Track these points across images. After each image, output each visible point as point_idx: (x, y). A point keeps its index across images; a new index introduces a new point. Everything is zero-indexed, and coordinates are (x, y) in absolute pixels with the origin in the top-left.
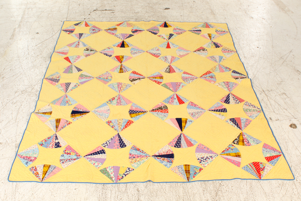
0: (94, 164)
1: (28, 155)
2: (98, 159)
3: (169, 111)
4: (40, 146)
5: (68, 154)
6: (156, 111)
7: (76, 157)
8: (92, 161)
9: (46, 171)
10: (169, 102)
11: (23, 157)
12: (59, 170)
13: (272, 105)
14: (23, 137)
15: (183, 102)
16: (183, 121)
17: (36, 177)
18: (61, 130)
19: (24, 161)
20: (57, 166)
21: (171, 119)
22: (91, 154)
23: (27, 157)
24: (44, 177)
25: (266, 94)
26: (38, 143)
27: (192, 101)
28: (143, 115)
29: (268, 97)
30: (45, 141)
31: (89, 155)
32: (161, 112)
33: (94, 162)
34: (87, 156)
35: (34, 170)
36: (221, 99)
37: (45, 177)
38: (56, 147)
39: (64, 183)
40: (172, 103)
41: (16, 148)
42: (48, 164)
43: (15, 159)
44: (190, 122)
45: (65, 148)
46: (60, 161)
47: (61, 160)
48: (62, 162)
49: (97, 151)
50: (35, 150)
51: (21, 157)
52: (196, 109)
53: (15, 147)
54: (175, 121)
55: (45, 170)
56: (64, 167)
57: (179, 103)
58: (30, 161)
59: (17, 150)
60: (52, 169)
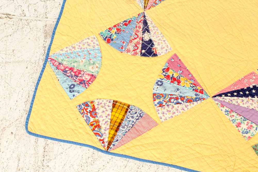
0: (239, 125)
1: (75, 65)
2: (248, 110)
4: (104, 43)
5: (174, 80)
7: (191, 94)
8: (234, 114)
9: (119, 121)
11: (63, 68)
12: (152, 124)
14: (63, 8)
17: (92, 133)
18: (156, 4)
19: (65, 82)
20: (145, 110)
22: (232, 94)
23: (71, 69)
24: (113, 138)
26: (101, 35)
30: (118, 29)
31: (226, 95)
33: (238, 119)
34: (220, 95)
35: (89, 115)
37: (116, 138)
38: (144, 55)
39: (161, 166)
41: (46, 37)
42: (124, 101)
43: (42, 71)
45: (166, 60)
46: (155, 100)
47: (156, 96)
48: (157, 101)
49: (248, 86)
50: (91, 52)
51: (57, 68)
53: (43, 35)
55: (115, 119)
56: (163, 118)
58: (80, 83)
59: (48, 43)
60: (133, 117)
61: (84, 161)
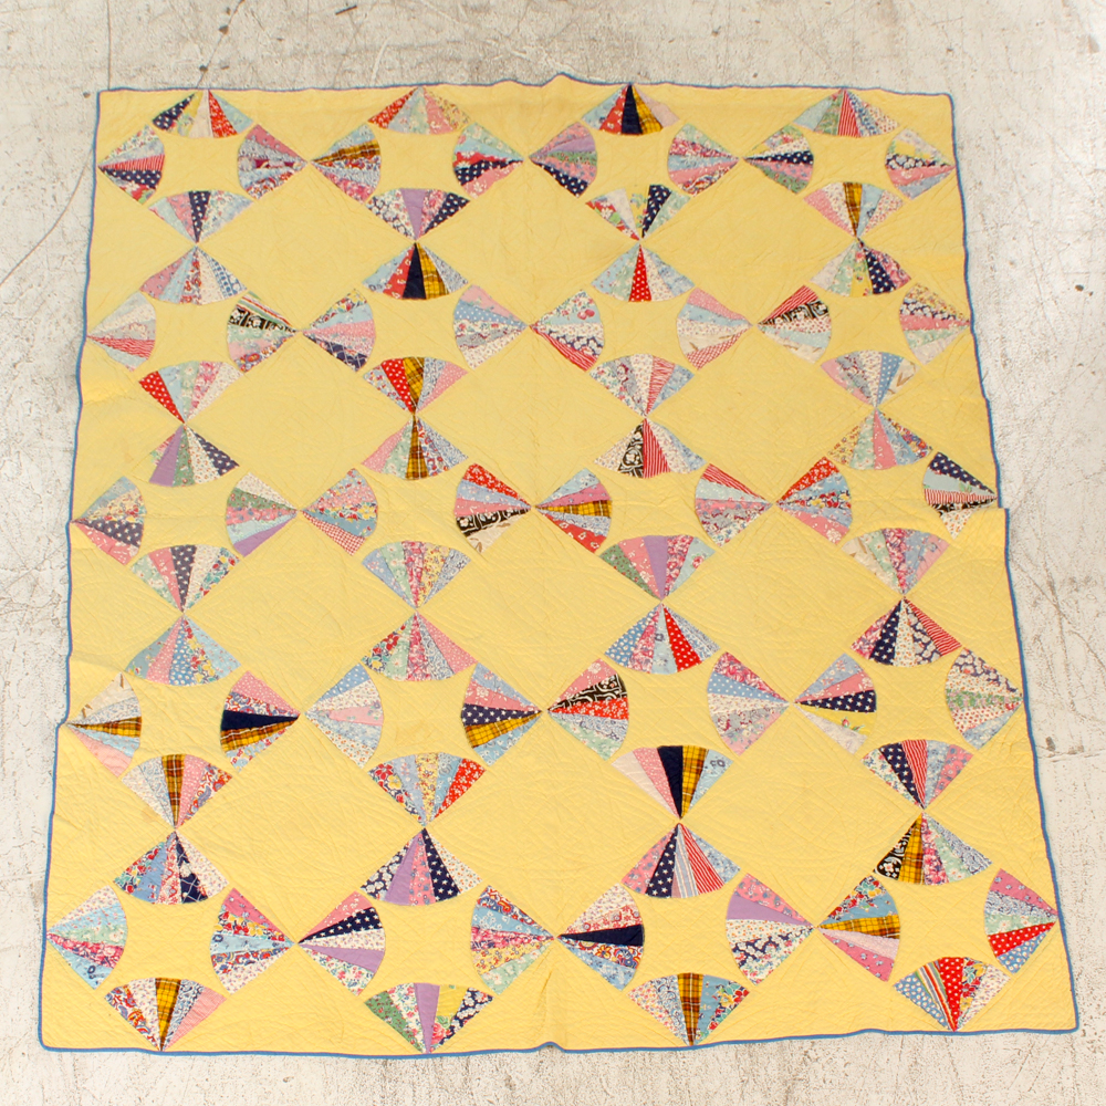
0: (342, 975)
1: (88, 936)
2: (352, 951)
3: (630, 711)
4: (124, 894)
5: (238, 929)
6: (575, 710)
7: (268, 945)
8: (334, 961)
9: (169, 1005)
10: (632, 657)
11: (71, 945)
12: (217, 1000)
13: (1071, 667)
14: (49, 851)
15: (694, 654)
16: (688, 763)
17: (135, 1031)
18: (192, 814)
19: (80, 964)
20: (204, 983)
21: (639, 753)
22: (327, 932)
23: (85, 944)
24: (165, 1031)
25: (1057, 606)
26: (117, 881)
27: (731, 653)
28: (524, 731)
29: (1065, 622)
30: (140, 868)
31: (318, 935)
32: (596, 713)
33: (340, 966)
34: (309, 938)
35: (124, 1004)
36: (861, 639)
37: (169, 1031)
38: (187, 900)
39: (240, 1056)
40: (647, 661)
41: (35, 903)
42: (170, 976)
43: (43, 956)
44: (718, 769)
45: (222, 901)
46: (215, 965)
47: (216, 959)
48: (219, 965)
49: (348, 914)
50: (108, 912)
51: (64, 947)
52: (747, 696)
53: (31, 901)
54: (655, 764)
55: (163, 1004)
56: (232, 988)
57: (677, 662)
58: (102, 963)
59: (42, 911)
60: (187, 996)
61: (133, 1072)
